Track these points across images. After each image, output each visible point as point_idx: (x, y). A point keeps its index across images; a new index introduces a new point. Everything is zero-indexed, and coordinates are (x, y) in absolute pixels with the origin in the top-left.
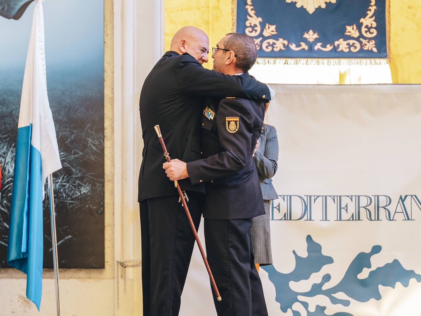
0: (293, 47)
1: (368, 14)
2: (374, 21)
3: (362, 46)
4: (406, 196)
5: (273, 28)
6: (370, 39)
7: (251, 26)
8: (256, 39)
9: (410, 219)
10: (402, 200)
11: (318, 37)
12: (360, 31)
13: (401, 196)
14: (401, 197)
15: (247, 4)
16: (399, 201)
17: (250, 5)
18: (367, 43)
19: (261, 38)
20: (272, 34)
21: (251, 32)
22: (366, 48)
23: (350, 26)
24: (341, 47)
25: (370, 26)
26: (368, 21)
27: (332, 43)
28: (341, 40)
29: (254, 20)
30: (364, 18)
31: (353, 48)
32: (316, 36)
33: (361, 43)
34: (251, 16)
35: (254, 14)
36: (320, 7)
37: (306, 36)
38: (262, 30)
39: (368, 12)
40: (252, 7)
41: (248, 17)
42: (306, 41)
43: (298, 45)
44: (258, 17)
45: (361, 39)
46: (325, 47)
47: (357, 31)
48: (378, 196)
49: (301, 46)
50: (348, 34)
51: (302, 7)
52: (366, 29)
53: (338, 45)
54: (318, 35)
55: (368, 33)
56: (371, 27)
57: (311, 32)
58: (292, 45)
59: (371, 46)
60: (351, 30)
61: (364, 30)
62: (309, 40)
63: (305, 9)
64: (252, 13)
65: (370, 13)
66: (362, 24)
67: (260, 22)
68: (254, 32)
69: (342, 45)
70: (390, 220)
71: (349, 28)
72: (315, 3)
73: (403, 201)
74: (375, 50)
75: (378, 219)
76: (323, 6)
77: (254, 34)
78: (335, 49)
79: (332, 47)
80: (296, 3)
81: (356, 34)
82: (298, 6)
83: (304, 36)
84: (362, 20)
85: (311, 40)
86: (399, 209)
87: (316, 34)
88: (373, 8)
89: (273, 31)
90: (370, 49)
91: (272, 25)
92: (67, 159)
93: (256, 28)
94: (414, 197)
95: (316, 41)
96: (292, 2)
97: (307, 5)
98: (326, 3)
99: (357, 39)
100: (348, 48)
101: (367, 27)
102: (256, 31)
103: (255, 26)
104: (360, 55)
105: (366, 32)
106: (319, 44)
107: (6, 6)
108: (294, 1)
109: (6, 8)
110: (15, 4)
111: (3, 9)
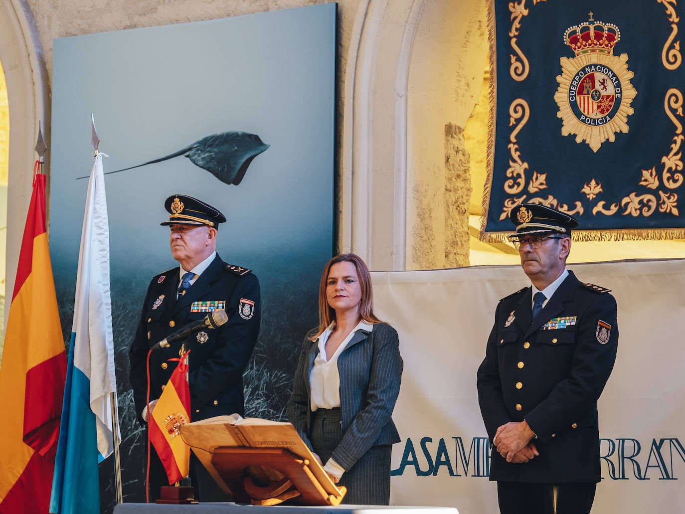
2: (680, 160)
4: (662, 441)
5: (542, 178)
6: (671, 192)
7: (512, 177)
8: (517, 198)
9: (671, 477)
10: (657, 446)
11: (601, 190)
12: (660, 178)
13: (654, 439)
14: (654, 442)
15: (511, 142)
16: (652, 449)
17: (514, 144)
18: (666, 200)
19: (525, 196)
20: (539, 189)
21: (511, 187)
23: (648, 169)
24: (629, 206)
25: (674, 169)
26: (672, 161)
27: (618, 202)
28: (633, 195)
29: (518, 167)
30: (667, 156)
31: (647, 209)
32: (598, 189)
34: (514, 161)
35: (519, 156)
36: (608, 140)
37: (586, 189)
38: (527, 184)
39: (673, 146)
40: (516, 146)
41: (511, 163)
42: (583, 198)
43: (572, 207)
44: (523, 162)
45: (660, 192)
46: (608, 209)
47: (656, 178)
48: (623, 440)
49: (575, 207)
50: (644, 183)
52: (669, 175)
53: (627, 204)
54: (602, 187)
55: (671, 181)
56: (676, 171)
57: (593, 183)
58: (563, 206)
59: (670, 204)
60: (649, 178)
61: (666, 175)
62: (588, 196)
63: (588, 144)
64: (515, 155)
65: (675, 148)
66: (664, 165)
67: (525, 170)
68: (515, 187)
69: (632, 203)
70: (641, 479)
71: (646, 174)
72: (602, 134)
73: (658, 448)
74: (675, 211)
75: (623, 478)
76: (612, 139)
77: (515, 190)
78: (622, 211)
79: (618, 207)
80: (575, 136)
81: (654, 184)
82: (579, 140)
83: (583, 190)
84: (664, 159)
85: (591, 197)
86: (653, 462)
88: (679, 139)
89: (542, 184)
91: (541, 174)
92: (290, 383)
93: (519, 180)
94: (674, 441)
95: (599, 197)
96: (570, 134)
97: (590, 138)
99: (655, 193)
100: (639, 209)
101: (670, 170)
102: (519, 184)
103: (519, 176)
104: (652, 223)
105: (668, 179)
106: (601, 203)
107: (226, 165)
108: (572, 134)
109: (226, 169)
110: (236, 163)
111: (222, 170)
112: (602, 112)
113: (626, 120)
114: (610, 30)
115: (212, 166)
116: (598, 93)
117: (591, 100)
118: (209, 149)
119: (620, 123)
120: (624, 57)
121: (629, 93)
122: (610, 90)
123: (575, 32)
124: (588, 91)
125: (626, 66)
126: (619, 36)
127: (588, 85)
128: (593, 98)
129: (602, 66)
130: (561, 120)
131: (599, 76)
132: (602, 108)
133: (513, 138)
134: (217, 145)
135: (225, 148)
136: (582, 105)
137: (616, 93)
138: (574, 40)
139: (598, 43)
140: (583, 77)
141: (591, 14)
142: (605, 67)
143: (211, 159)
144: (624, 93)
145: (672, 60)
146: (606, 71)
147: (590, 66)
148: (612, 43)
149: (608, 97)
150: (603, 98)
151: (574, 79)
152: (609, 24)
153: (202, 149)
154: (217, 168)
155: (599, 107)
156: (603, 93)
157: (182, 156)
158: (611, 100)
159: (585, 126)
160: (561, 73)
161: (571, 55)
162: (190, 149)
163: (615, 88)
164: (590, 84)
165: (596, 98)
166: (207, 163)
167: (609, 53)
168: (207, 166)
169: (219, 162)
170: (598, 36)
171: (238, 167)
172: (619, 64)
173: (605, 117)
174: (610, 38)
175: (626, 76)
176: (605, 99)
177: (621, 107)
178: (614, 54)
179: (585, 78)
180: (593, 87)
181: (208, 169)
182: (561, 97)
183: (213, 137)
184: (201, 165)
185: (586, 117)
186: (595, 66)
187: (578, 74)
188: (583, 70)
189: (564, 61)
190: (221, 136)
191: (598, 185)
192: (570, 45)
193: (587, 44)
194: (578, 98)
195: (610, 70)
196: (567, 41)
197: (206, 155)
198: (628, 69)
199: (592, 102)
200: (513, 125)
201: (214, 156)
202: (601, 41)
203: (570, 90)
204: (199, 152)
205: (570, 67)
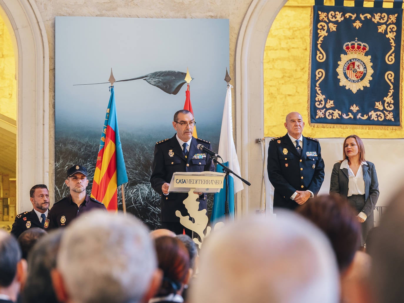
0: (344, 116)
1: (388, 95)
2: (392, 99)
3: (385, 117)
5: (332, 102)
6: (390, 111)
7: (318, 101)
8: (322, 109)
12: (384, 106)
15: (316, 86)
18: (388, 114)
19: (325, 109)
20: (331, 107)
21: (319, 105)
22: (388, 118)
23: (378, 102)
24: (372, 116)
26: (388, 99)
27: (367, 114)
28: (373, 112)
29: (321, 97)
30: (386, 97)
31: (380, 118)
32: (357, 108)
33: (384, 114)
35: (321, 93)
36: (360, 89)
37: (352, 108)
38: (325, 104)
39: (389, 93)
40: (319, 88)
41: (317, 95)
42: (351, 111)
43: (347, 115)
44: (323, 95)
45: (384, 111)
46: (363, 116)
47: (382, 105)
49: (349, 115)
50: (377, 107)
51: (349, 89)
54: (359, 108)
55: (389, 107)
56: (391, 103)
57: (355, 105)
58: (344, 115)
59: (390, 116)
60: (379, 105)
61: (386, 105)
62: (353, 111)
63: (351, 90)
64: (319, 92)
65: (390, 94)
66: (385, 101)
67: (324, 98)
68: (321, 105)
69: (373, 115)
71: (377, 104)
72: (357, 87)
74: (393, 119)
76: (362, 89)
77: (320, 106)
78: (369, 118)
79: (367, 116)
80: (345, 86)
81: (381, 108)
82: (347, 88)
84: (385, 98)
85: (355, 111)
87: (358, 107)
88: (392, 91)
89: (332, 105)
90: (390, 119)
91: (331, 100)
95: (358, 111)
96: (343, 85)
97: (352, 87)
98: (364, 87)
99: (382, 111)
100: (377, 117)
101: (388, 103)
102: (322, 104)
103: (321, 101)
104: (385, 124)
105: (387, 106)
106: (360, 114)
107: (168, 85)
108: (344, 85)
109: (168, 87)
110: (174, 85)
111: (166, 87)
112: (357, 78)
113: (369, 82)
114: (364, 46)
115: (160, 85)
116: (356, 70)
117: (352, 72)
118: (158, 77)
119: (366, 83)
120: (370, 57)
121: (370, 71)
122: (362, 69)
123: (348, 45)
124: (351, 69)
125: (370, 60)
126: (368, 48)
127: (351, 66)
128: (354, 72)
129: (358, 59)
130: (339, 79)
131: (357, 63)
132: (357, 76)
133: (317, 84)
134: (163, 76)
135: (168, 78)
136: (349, 74)
137: (364, 71)
138: (348, 48)
139: (358, 50)
140: (350, 63)
141: (356, 38)
142: (360, 60)
143: (159, 82)
144: (368, 71)
145: (390, 60)
146: (360, 62)
147: (354, 59)
148: (365, 51)
149: (360, 72)
150: (358, 72)
151: (346, 63)
152: (364, 43)
153: (154, 77)
154: (163, 86)
155: (356, 76)
156: (358, 70)
157: (142, 79)
158: (362, 73)
159: (350, 82)
160: (340, 60)
161: (346, 54)
162: (146, 77)
163: (364, 69)
164: (353, 66)
165: (355, 72)
166: (157, 83)
167: (363, 55)
168: (157, 85)
169: (164, 84)
170: (359, 48)
171: (176, 87)
172: (367, 60)
173: (358, 80)
174: (364, 49)
175: (369, 65)
176: (359, 72)
177: (366, 76)
178: (365, 55)
179: (351, 64)
180: (354, 67)
181: (158, 86)
182: (340, 70)
183: (160, 72)
184: (153, 84)
185: (350, 79)
186: (356, 59)
187: (347, 62)
188: (350, 60)
189: (342, 56)
190: (165, 72)
191: (357, 107)
192: (346, 50)
193: (353, 50)
194: (347, 71)
195: (362, 61)
196: (344, 48)
197: (156, 80)
198: (371, 62)
199: (353, 73)
200: (318, 80)
201: (161, 81)
202: (360, 50)
203: (344, 67)
204: (152, 78)
205: (344, 59)
